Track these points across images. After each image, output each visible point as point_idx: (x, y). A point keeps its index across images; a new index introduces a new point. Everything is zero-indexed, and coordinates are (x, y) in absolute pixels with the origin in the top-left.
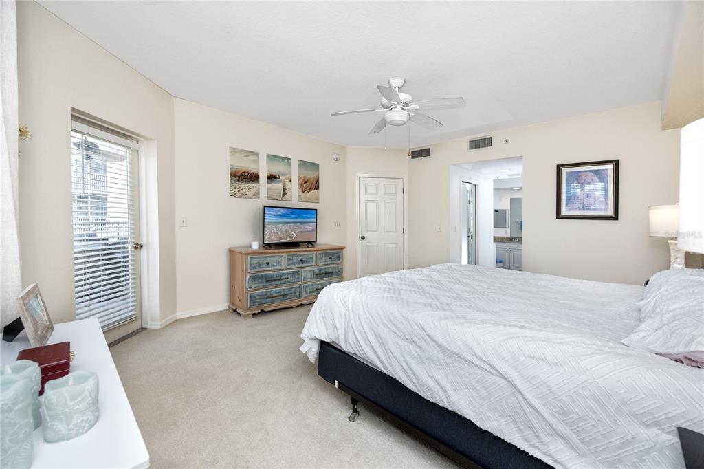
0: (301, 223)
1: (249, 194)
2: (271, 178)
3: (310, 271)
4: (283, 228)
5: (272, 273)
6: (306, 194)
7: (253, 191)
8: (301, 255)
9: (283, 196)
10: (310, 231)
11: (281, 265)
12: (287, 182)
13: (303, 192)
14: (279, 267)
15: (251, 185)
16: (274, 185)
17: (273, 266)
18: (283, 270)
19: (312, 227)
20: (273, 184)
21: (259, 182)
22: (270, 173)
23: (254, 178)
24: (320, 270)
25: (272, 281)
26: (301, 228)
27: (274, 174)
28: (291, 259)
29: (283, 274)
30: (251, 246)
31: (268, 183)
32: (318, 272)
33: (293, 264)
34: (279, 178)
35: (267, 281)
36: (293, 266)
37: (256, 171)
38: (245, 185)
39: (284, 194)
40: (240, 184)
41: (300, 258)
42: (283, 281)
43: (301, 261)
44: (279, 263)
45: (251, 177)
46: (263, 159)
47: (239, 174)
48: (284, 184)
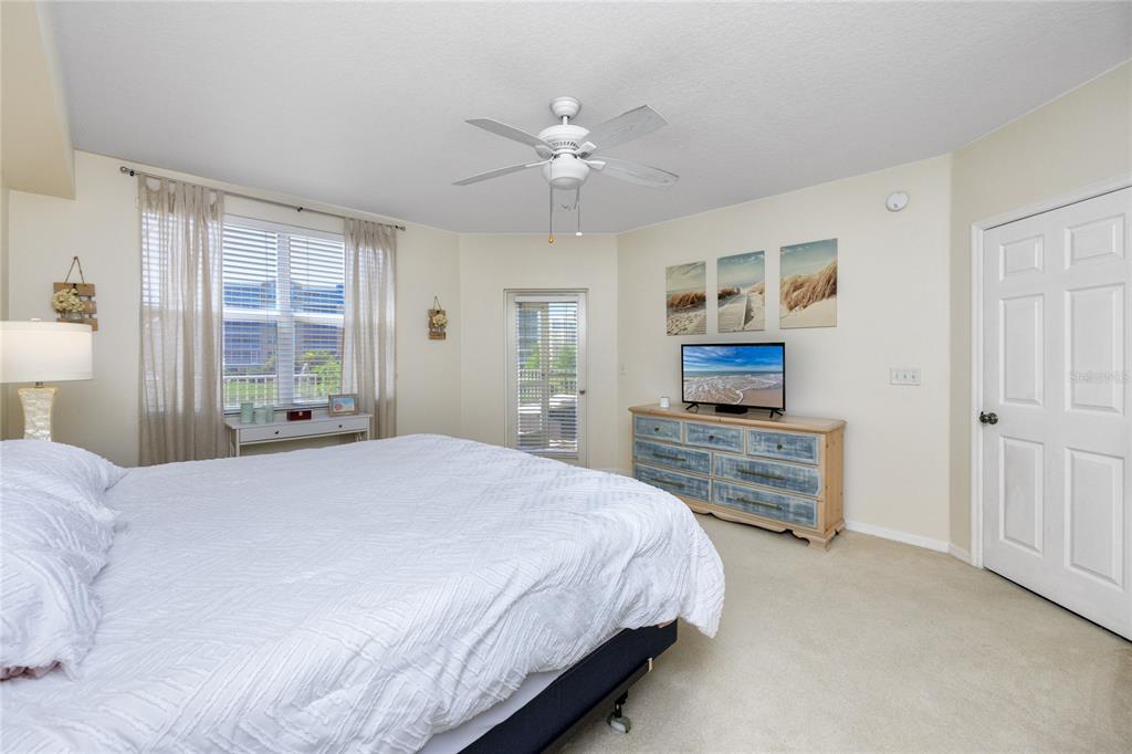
0: (753, 373)
1: (691, 327)
2: (724, 296)
3: (730, 460)
4: (719, 382)
5: (663, 445)
6: (799, 313)
7: (695, 322)
8: (712, 428)
9: (746, 323)
10: (769, 388)
11: (679, 438)
12: (756, 298)
13: (791, 309)
14: (675, 440)
15: (692, 314)
16: (729, 307)
17: (667, 435)
18: (680, 445)
19: (775, 380)
20: (726, 306)
21: (705, 308)
22: (722, 288)
23: (697, 301)
24: (753, 465)
25: (662, 457)
26: (753, 382)
27: (728, 288)
28: (694, 431)
29: (680, 452)
30: (659, 404)
31: (720, 305)
32: (746, 467)
33: (698, 439)
34: (738, 293)
35: (657, 456)
36: (697, 444)
37: (699, 292)
38: (685, 315)
39: (748, 318)
40: (677, 315)
41: (712, 432)
42: (679, 463)
43: (711, 437)
44: (676, 434)
45: (692, 303)
46: (712, 268)
47: (676, 303)
48: (749, 301)
